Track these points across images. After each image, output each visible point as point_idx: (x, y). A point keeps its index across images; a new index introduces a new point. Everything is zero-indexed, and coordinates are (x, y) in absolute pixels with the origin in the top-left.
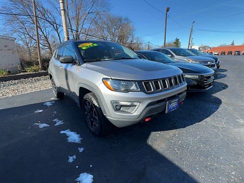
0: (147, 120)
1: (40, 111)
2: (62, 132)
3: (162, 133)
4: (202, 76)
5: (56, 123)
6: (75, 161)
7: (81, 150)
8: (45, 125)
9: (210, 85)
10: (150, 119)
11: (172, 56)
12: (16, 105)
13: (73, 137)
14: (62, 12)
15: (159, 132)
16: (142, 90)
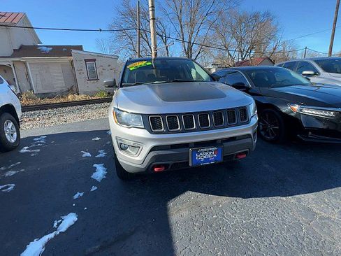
0: (156, 169)
1: (98, 139)
2: (95, 165)
5: (99, 153)
6: (80, 198)
7: (94, 188)
8: (89, 154)
10: (162, 169)
12: (86, 130)
13: (100, 173)
14: (151, 21)
16: (146, 127)
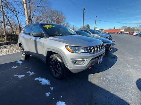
0: (90, 68)
1: (16, 67)
2: (36, 79)
3: (94, 75)
4: (108, 44)
5: (29, 74)
6: (50, 95)
7: (52, 88)
8: (23, 76)
9: (111, 49)
11: (90, 34)
13: (45, 81)
14: (25, 5)
15: (93, 74)
16: (88, 52)
